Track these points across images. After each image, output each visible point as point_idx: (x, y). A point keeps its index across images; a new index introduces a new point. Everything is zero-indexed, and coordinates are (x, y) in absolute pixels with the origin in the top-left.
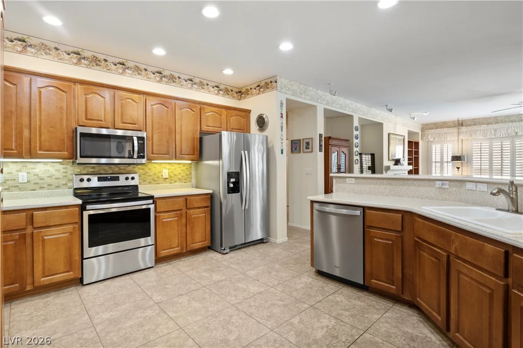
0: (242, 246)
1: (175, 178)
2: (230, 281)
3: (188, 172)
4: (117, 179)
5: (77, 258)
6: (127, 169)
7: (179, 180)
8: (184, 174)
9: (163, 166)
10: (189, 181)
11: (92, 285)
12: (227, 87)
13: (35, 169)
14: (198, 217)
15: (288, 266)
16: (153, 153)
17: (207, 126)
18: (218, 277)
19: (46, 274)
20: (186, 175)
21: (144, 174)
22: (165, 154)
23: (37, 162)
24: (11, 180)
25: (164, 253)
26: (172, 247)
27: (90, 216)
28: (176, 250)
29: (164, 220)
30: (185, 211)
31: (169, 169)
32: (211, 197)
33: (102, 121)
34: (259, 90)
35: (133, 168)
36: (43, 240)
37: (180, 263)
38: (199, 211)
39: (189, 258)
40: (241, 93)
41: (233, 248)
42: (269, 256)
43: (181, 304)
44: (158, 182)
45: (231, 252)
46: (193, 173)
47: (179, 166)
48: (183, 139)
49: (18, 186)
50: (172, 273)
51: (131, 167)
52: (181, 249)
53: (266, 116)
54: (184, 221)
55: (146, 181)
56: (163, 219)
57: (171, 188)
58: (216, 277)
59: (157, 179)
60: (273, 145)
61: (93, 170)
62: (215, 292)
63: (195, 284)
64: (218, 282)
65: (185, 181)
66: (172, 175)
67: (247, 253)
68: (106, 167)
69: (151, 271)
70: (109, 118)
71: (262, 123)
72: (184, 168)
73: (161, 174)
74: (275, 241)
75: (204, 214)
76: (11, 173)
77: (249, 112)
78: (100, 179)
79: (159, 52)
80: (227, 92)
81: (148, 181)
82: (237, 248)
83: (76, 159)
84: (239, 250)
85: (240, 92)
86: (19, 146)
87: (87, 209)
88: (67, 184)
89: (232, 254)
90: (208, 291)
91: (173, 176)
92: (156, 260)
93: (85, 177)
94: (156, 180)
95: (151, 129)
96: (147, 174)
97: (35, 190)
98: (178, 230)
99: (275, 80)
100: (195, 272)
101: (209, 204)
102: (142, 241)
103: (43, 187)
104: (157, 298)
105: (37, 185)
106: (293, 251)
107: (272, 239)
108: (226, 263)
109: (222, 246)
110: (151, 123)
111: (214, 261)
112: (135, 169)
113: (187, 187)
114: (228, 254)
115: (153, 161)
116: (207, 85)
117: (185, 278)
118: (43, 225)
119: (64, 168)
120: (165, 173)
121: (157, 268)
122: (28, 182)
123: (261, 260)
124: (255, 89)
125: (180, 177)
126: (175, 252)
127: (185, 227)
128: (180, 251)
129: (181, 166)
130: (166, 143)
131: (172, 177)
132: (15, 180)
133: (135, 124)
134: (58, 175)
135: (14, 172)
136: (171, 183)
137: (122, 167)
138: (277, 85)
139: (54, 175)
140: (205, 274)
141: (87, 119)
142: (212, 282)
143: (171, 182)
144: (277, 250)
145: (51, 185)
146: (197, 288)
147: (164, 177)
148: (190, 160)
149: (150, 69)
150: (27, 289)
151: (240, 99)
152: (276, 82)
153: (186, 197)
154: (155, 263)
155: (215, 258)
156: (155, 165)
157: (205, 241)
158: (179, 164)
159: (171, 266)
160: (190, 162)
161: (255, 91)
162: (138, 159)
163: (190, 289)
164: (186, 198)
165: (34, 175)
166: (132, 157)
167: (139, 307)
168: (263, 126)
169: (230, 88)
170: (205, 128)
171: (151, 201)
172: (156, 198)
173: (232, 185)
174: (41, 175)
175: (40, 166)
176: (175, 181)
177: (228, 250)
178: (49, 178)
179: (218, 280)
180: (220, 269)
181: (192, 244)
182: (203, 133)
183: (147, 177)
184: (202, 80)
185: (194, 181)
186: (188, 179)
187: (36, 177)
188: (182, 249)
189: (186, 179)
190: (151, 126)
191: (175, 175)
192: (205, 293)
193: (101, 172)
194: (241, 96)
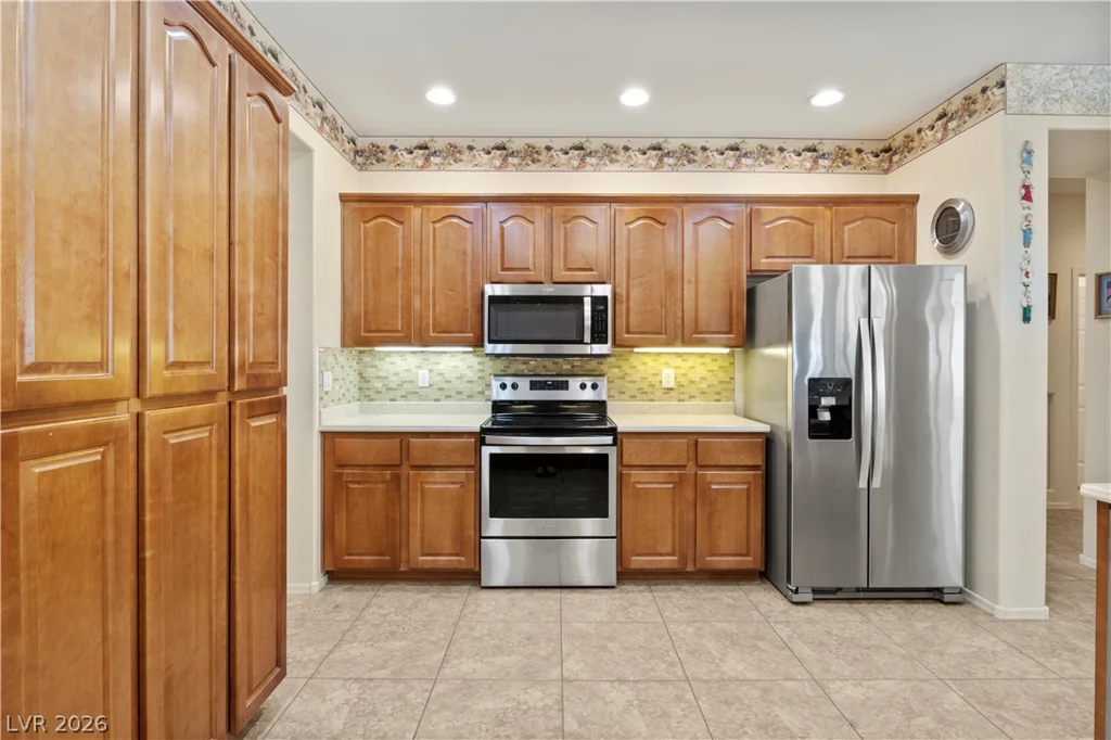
0: (862, 595)
1: (693, 390)
2: (765, 691)
3: (723, 376)
4: (564, 386)
5: (471, 532)
6: (587, 367)
7: (702, 393)
8: (714, 381)
9: (662, 359)
10: (728, 399)
11: (494, 591)
12: (841, 144)
13: (438, 363)
14: (728, 491)
15: (999, 717)
16: (628, 332)
17: (768, 257)
18: (740, 667)
19: (426, 552)
20: (720, 382)
21: (620, 378)
22: (657, 333)
23: (442, 352)
24: (410, 382)
25: (638, 562)
26: (659, 551)
27: (493, 456)
28: (669, 561)
29: (638, 486)
30: (693, 472)
31: (676, 367)
32: (768, 441)
33: (528, 269)
34: (945, 128)
35: (599, 363)
36: (423, 490)
37: (673, 594)
38: (730, 476)
39: (700, 588)
40: (889, 153)
41: (824, 594)
42: (941, 654)
43: (606, 703)
44: (652, 397)
45: (819, 604)
46: (738, 377)
47: (703, 360)
48: (701, 295)
49: (417, 393)
50: (640, 614)
51: (593, 364)
52: (679, 561)
53: (969, 207)
54: (689, 493)
55: (624, 393)
56: (638, 483)
57: (680, 413)
58: (734, 665)
59: (650, 389)
60: (988, 296)
61: (523, 367)
62: (704, 706)
63: (672, 665)
64: (730, 680)
65: (717, 397)
66: (683, 380)
67: (868, 621)
68: (548, 362)
69: (605, 595)
70: (542, 263)
71: (950, 227)
72: (714, 366)
73: (659, 379)
74: (993, 609)
75: (745, 487)
76: (409, 371)
77: (913, 200)
78: (534, 386)
79: (635, 97)
80: (843, 157)
81: (628, 393)
82: (840, 595)
83: (482, 345)
84: (846, 605)
85: (887, 150)
86: (407, 325)
87: (487, 442)
88: (483, 393)
89: (819, 611)
90: (689, 696)
91: (687, 383)
92: (618, 573)
93: (509, 381)
94: (647, 393)
95: (625, 277)
96: (627, 378)
97: (439, 400)
98: (673, 514)
99: (998, 79)
100: (691, 630)
101: (759, 460)
102: (588, 525)
103: (450, 397)
104: (573, 666)
105: (442, 392)
106: (1053, 663)
107: (979, 598)
108: (784, 632)
109: (789, 581)
110: (624, 264)
111: (755, 614)
112: (602, 367)
113: (716, 413)
114: (806, 608)
115: (636, 350)
116: (781, 150)
117: (660, 637)
118: (423, 463)
119: (479, 363)
120: (668, 377)
121: (622, 591)
122: (430, 385)
123: (904, 657)
124: (932, 128)
125: (705, 386)
126: (665, 566)
127: (692, 508)
128: (676, 566)
129: (708, 360)
130: (659, 307)
131: (683, 386)
132: (413, 382)
133: (591, 270)
134: (471, 375)
135: (413, 368)
136: (683, 400)
137: (577, 362)
138: (1004, 94)
139: (465, 375)
140: (711, 646)
141: (504, 269)
142: (716, 675)
143: (683, 397)
144: (983, 641)
145: (460, 393)
146: (670, 677)
147: (665, 385)
148: (726, 346)
149: (634, 145)
150: (402, 569)
151: (886, 171)
152: (1002, 85)
153: (695, 437)
154: (618, 579)
155: (764, 608)
156: (645, 359)
157: (747, 555)
158: (702, 355)
159: (649, 596)
160: (727, 351)
161: (929, 133)
162: (593, 346)
163: (652, 673)
164: (695, 439)
165: (439, 374)
166: (581, 342)
167: (527, 674)
168: (953, 238)
169: (852, 146)
170: (763, 263)
171: (609, 439)
172: (623, 433)
173: (826, 416)
174: (449, 376)
175: (446, 358)
176: (692, 397)
177: (809, 597)
178: (458, 381)
179: (733, 674)
180: (760, 644)
181: (712, 555)
182: (756, 276)
183: (627, 384)
184: (764, 142)
185: (739, 396)
186: (724, 394)
187: (440, 378)
188: (683, 559)
189: (721, 392)
190: (625, 272)
191: (692, 382)
192: (679, 698)
193: (539, 371)
194: (891, 161)
